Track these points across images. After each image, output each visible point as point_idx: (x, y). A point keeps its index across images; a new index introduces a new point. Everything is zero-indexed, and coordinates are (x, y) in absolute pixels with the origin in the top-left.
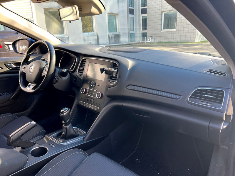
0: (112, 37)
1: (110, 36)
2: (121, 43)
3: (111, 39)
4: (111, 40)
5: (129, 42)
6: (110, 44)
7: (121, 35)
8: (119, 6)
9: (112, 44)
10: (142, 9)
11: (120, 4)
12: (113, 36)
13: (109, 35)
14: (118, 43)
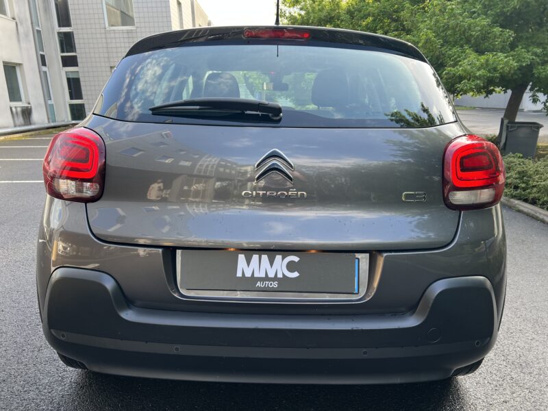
0: (17, 113)
1: (14, 110)
2: (34, 124)
3: (15, 116)
4: (16, 119)
5: (49, 122)
6: (15, 126)
7: (33, 108)
8: (20, 48)
9: (19, 126)
10: (62, 57)
11: (23, 45)
12: (19, 109)
13: (11, 108)
14: (30, 124)
